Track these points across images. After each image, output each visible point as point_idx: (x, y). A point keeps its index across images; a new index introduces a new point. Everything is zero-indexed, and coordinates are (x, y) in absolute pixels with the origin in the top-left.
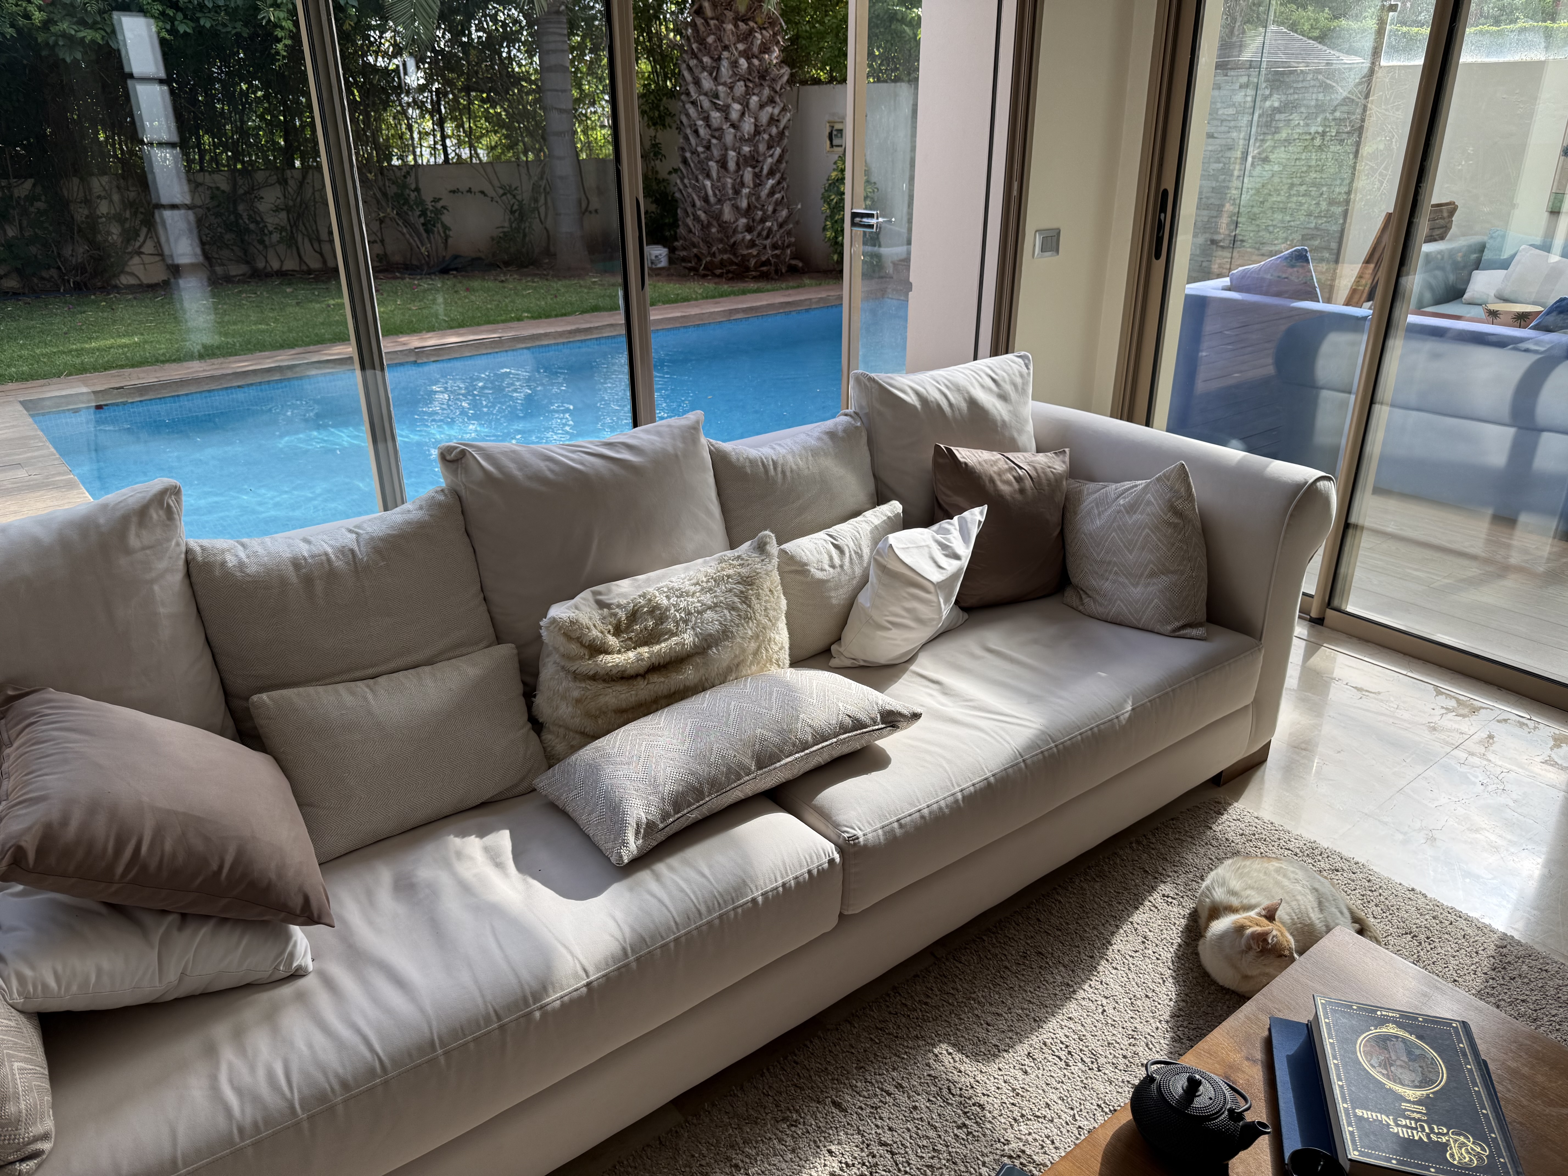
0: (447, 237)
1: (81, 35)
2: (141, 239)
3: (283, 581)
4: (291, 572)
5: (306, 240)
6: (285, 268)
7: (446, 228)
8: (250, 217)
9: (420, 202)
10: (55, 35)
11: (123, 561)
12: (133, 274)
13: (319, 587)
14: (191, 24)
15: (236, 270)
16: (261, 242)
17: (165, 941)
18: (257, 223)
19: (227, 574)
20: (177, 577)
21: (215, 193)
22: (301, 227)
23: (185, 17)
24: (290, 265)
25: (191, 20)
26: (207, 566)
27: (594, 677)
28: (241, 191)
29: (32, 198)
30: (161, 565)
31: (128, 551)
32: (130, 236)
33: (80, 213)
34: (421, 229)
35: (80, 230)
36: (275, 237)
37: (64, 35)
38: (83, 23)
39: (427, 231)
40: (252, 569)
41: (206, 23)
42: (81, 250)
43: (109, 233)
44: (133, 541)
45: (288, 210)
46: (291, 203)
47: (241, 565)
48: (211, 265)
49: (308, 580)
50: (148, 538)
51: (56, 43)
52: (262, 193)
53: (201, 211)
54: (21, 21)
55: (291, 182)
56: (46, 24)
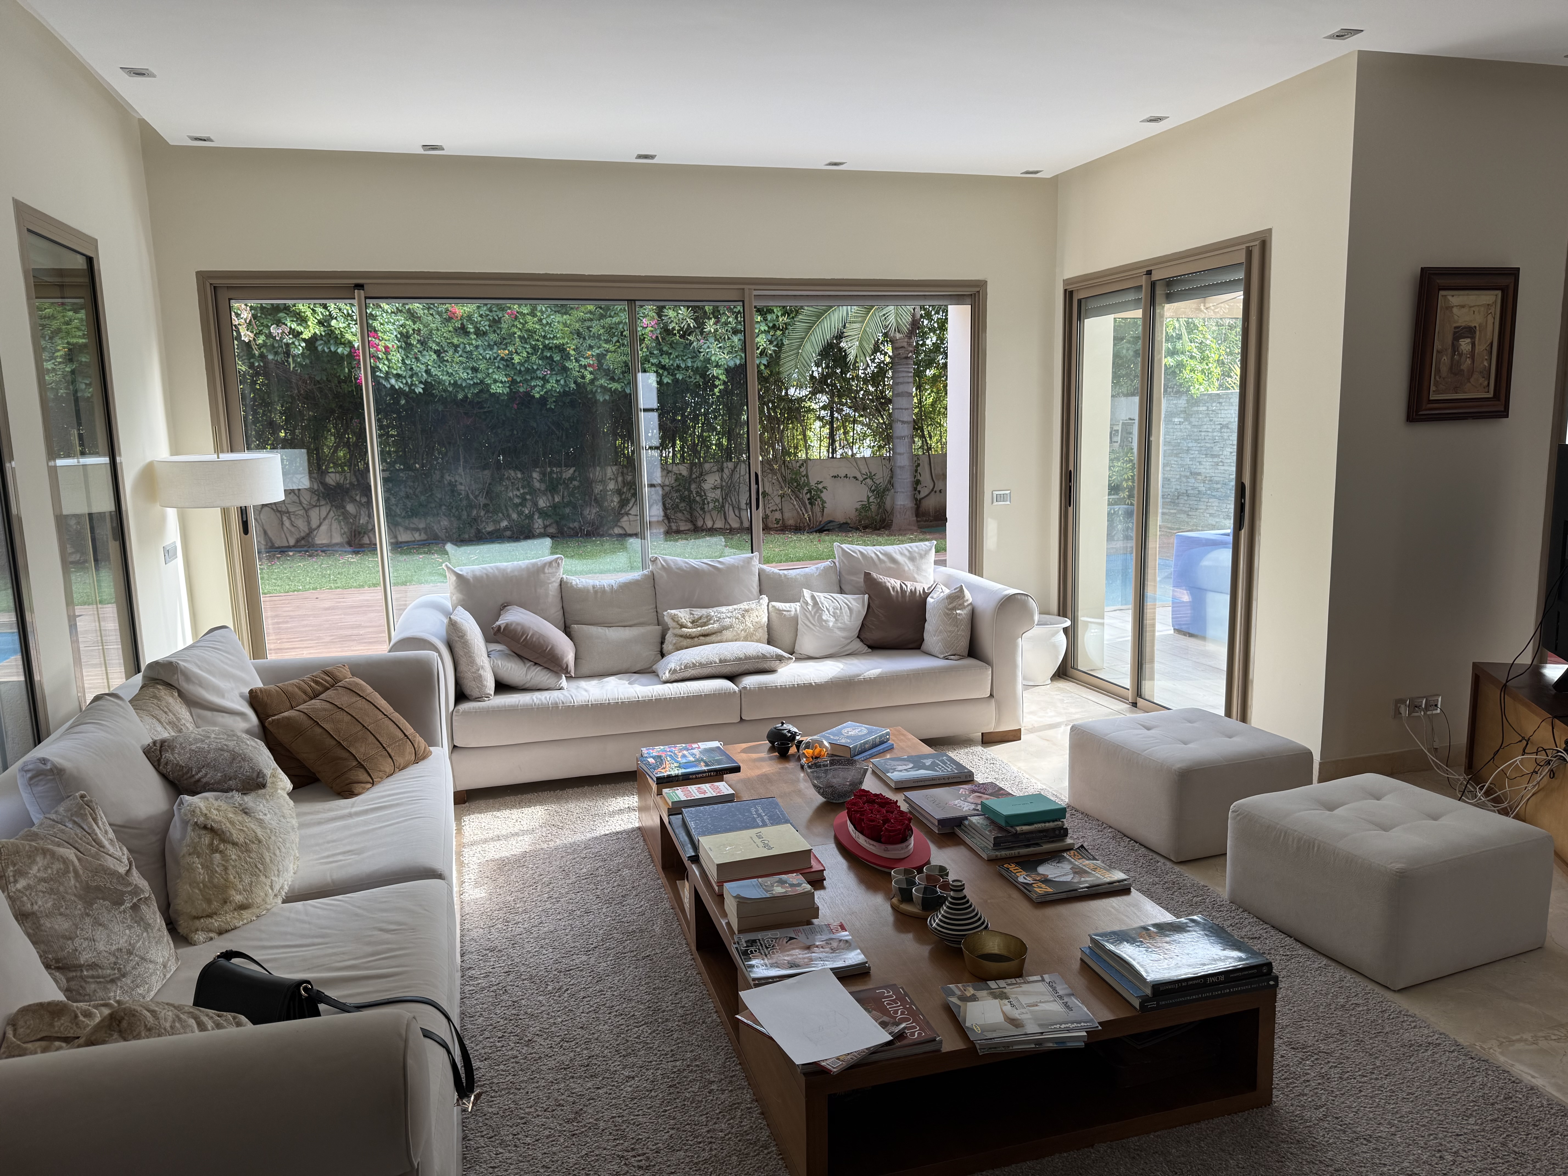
0: (824, 507)
1: (610, 386)
2: (631, 505)
3: (588, 591)
4: (591, 588)
5: (731, 508)
6: (715, 526)
7: (824, 502)
8: (697, 492)
9: (808, 484)
10: (597, 386)
11: (542, 576)
12: (622, 528)
13: (599, 595)
14: (671, 377)
15: (683, 526)
16: (703, 509)
17: (529, 668)
18: (701, 496)
19: (572, 586)
20: (557, 584)
21: (679, 477)
22: (729, 499)
23: (669, 373)
24: (719, 524)
25: (672, 375)
26: (567, 583)
27: (681, 636)
28: (694, 476)
29: (572, 479)
30: (553, 579)
31: (544, 573)
32: (623, 503)
33: (598, 489)
34: (807, 502)
35: (595, 499)
36: (711, 505)
37: (601, 386)
38: (613, 379)
39: (810, 503)
40: (580, 586)
41: (680, 376)
42: (594, 511)
43: (612, 501)
44: (546, 570)
45: (722, 488)
46: (724, 484)
47: (577, 584)
48: (669, 522)
49: (596, 592)
50: (550, 571)
51: (596, 391)
52: (706, 478)
53: (667, 489)
54: (580, 380)
55: (726, 471)
56: (592, 381)
